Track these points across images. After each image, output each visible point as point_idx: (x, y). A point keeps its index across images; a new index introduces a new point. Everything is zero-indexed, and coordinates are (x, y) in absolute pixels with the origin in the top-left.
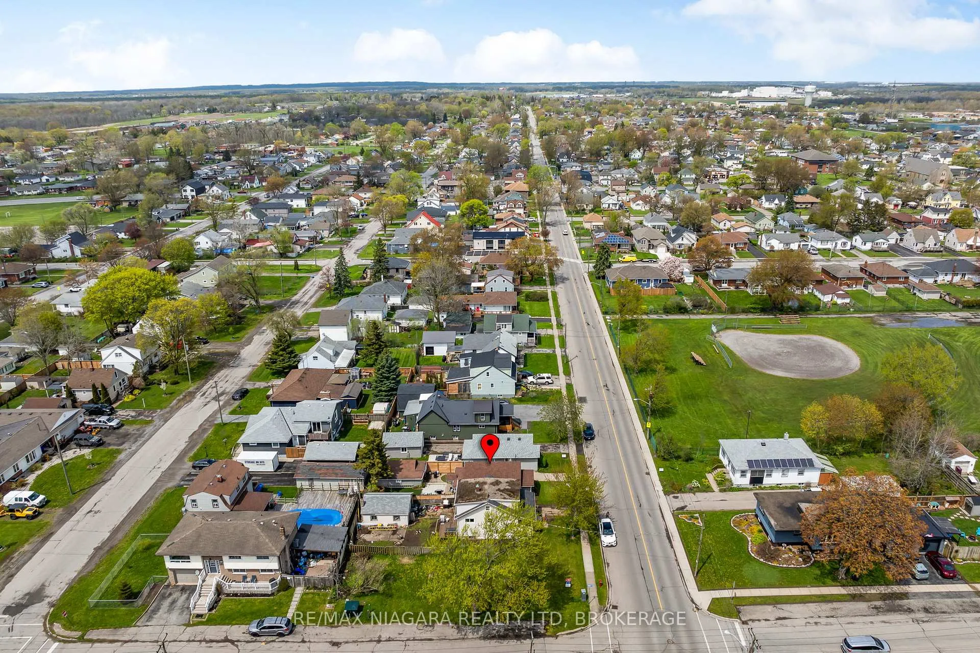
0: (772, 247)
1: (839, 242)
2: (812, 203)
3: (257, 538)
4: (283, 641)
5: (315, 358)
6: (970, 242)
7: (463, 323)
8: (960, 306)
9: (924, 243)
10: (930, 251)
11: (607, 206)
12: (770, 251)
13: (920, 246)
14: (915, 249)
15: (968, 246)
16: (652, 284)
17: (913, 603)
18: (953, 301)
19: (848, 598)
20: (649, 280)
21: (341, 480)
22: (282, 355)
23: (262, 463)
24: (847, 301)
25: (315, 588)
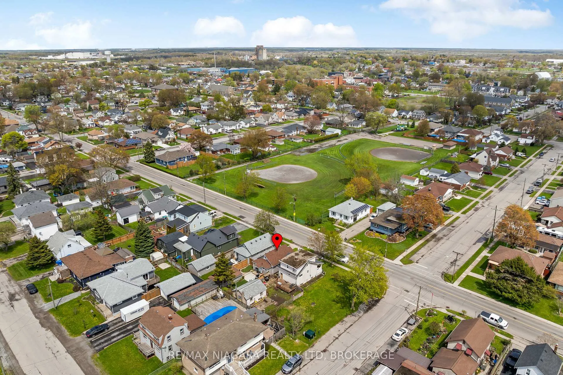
0: (211, 132)
1: (237, 125)
2: (195, 110)
3: (247, 327)
4: (304, 366)
5: (69, 246)
6: (283, 118)
7: (122, 201)
8: (314, 142)
9: (268, 120)
10: (272, 124)
11: (88, 125)
12: (211, 134)
13: (267, 122)
14: (265, 124)
15: (282, 119)
16: (186, 159)
17: (440, 235)
18: (309, 141)
19: (427, 242)
20: (184, 157)
21: (206, 294)
22: (43, 252)
23: (142, 309)
24: (275, 149)
25: (280, 339)
